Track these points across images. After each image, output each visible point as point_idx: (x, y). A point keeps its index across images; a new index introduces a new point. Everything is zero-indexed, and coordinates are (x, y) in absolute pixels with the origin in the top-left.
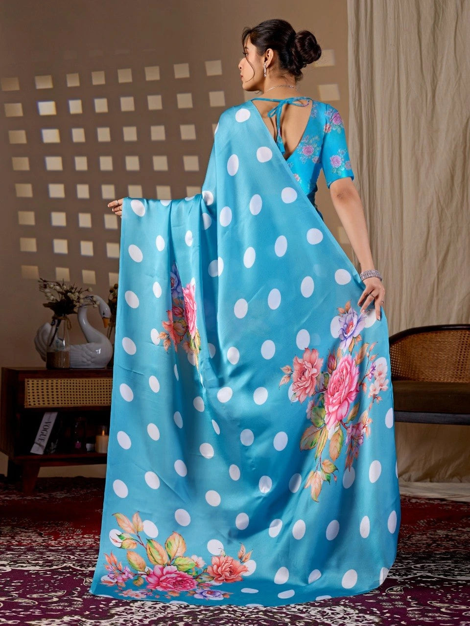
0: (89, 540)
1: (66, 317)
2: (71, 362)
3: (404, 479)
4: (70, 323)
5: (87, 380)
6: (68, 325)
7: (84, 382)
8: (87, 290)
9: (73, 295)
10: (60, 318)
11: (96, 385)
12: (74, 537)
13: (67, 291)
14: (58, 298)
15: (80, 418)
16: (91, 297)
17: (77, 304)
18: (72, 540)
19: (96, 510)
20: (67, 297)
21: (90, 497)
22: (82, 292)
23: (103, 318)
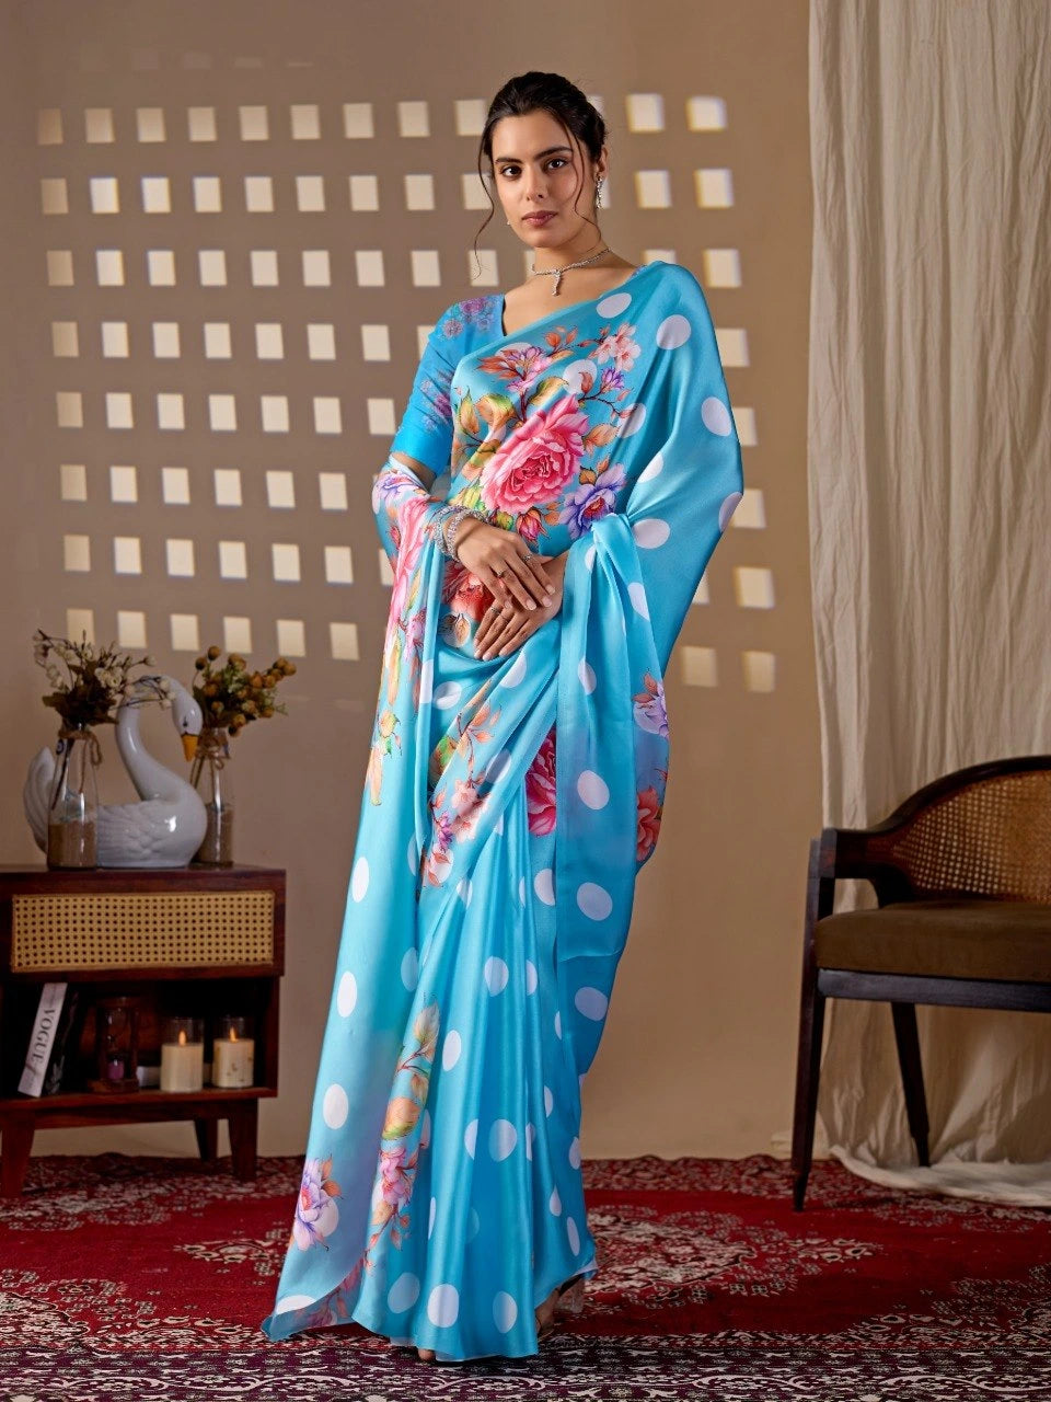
0: (182, 1332)
1: (89, 733)
2: (101, 852)
3: (958, 1156)
4: (98, 747)
5: (143, 898)
6: (92, 753)
7: (135, 904)
8: (145, 661)
9: (108, 675)
10: (72, 734)
11: (167, 911)
12: (139, 1325)
13: (92, 665)
14: (69, 680)
15: (124, 999)
16: (155, 679)
17: (118, 698)
18: (135, 1332)
19: (178, 1248)
20: (91, 680)
21: (153, 1209)
22: (129, 667)
23: (182, 736)
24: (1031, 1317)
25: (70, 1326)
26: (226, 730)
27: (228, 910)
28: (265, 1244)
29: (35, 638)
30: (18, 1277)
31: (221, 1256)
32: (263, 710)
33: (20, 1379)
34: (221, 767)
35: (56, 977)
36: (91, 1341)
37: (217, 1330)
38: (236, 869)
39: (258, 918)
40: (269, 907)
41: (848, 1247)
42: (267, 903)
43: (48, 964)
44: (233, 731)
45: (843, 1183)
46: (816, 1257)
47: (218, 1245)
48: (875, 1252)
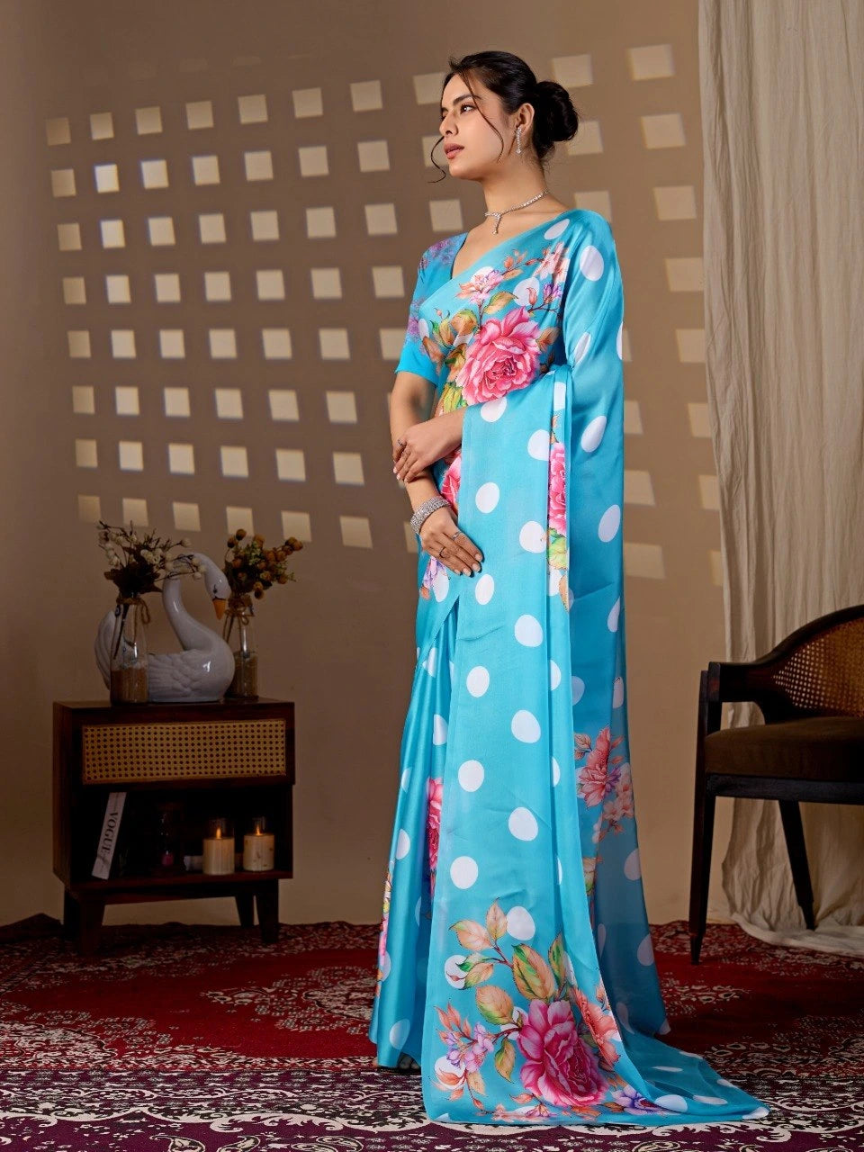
0: (186, 1056)
1: (139, 599)
2: (152, 691)
3: (837, 920)
4: (147, 610)
5: (183, 726)
6: (142, 615)
7: (177, 731)
8: (181, 543)
9: (151, 555)
10: (127, 601)
12: (155, 1052)
13: (140, 547)
14: (122, 559)
15: (171, 803)
16: (189, 557)
17: (162, 573)
18: (150, 1057)
19: (203, 994)
20: (141, 559)
21: (193, 965)
22: (169, 548)
23: (213, 600)
24: (847, 1046)
25: (103, 1051)
26: (252, 594)
27: (250, 734)
28: (269, 991)
29: (98, 528)
30: (75, 1016)
31: (233, 1000)
32: (280, 578)
33: (50, 1089)
34: (247, 623)
35: (118, 788)
36: (116, 1063)
37: (213, 1055)
38: (260, 702)
39: (274, 740)
40: (282, 731)
41: (722, 992)
42: (280, 728)
43: (111, 778)
44: (258, 595)
45: (739, 943)
46: (694, 999)
47: (232, 991)
48: (742, 996)
